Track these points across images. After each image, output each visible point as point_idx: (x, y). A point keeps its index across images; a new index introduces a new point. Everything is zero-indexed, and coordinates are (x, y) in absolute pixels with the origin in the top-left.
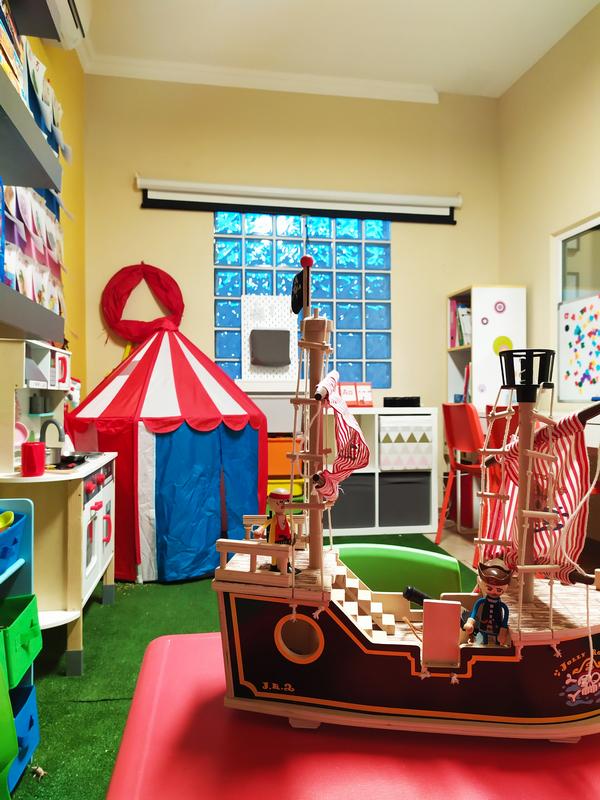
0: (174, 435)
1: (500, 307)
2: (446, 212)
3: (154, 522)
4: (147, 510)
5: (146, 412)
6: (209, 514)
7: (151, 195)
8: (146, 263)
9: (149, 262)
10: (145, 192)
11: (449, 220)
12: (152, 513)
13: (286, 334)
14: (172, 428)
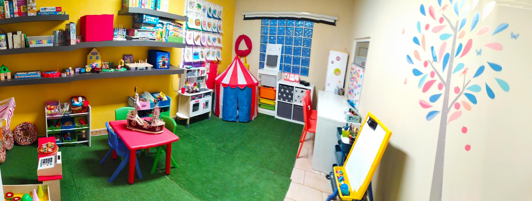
0: (227, 88)
1: (338, 59)
2: (333, 21)
3: (222, 106)
4: (221, 104)
5: (223, 82)
6: (234, 108)
7: (246, 17)
8: (244, 35)
9: (245, 34)
10: (245, 16)
11: (333, 24)
12: (222, 104)
13: (277, 56)
14: (226, 87)
